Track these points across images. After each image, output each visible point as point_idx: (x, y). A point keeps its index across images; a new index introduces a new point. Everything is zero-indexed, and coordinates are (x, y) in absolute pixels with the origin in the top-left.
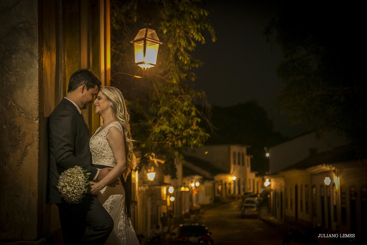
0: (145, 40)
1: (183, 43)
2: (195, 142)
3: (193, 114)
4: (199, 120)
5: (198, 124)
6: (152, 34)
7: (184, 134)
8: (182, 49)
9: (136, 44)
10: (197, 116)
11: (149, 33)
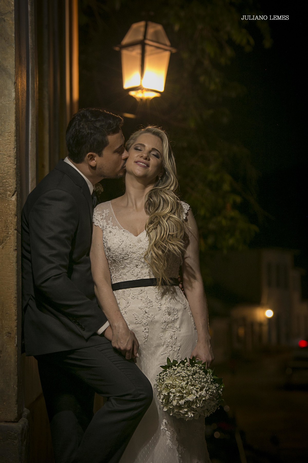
0: (143, 44)
1: (210, 50)
2: (231, 241)
3: (226, 187)
4: (238, 199)
5: (235, 206)
6: (156, 33)
7: (211, 226)
8: (206, 63)
9: (125, 53)
10: (234, 191)
11: (151, 31)
